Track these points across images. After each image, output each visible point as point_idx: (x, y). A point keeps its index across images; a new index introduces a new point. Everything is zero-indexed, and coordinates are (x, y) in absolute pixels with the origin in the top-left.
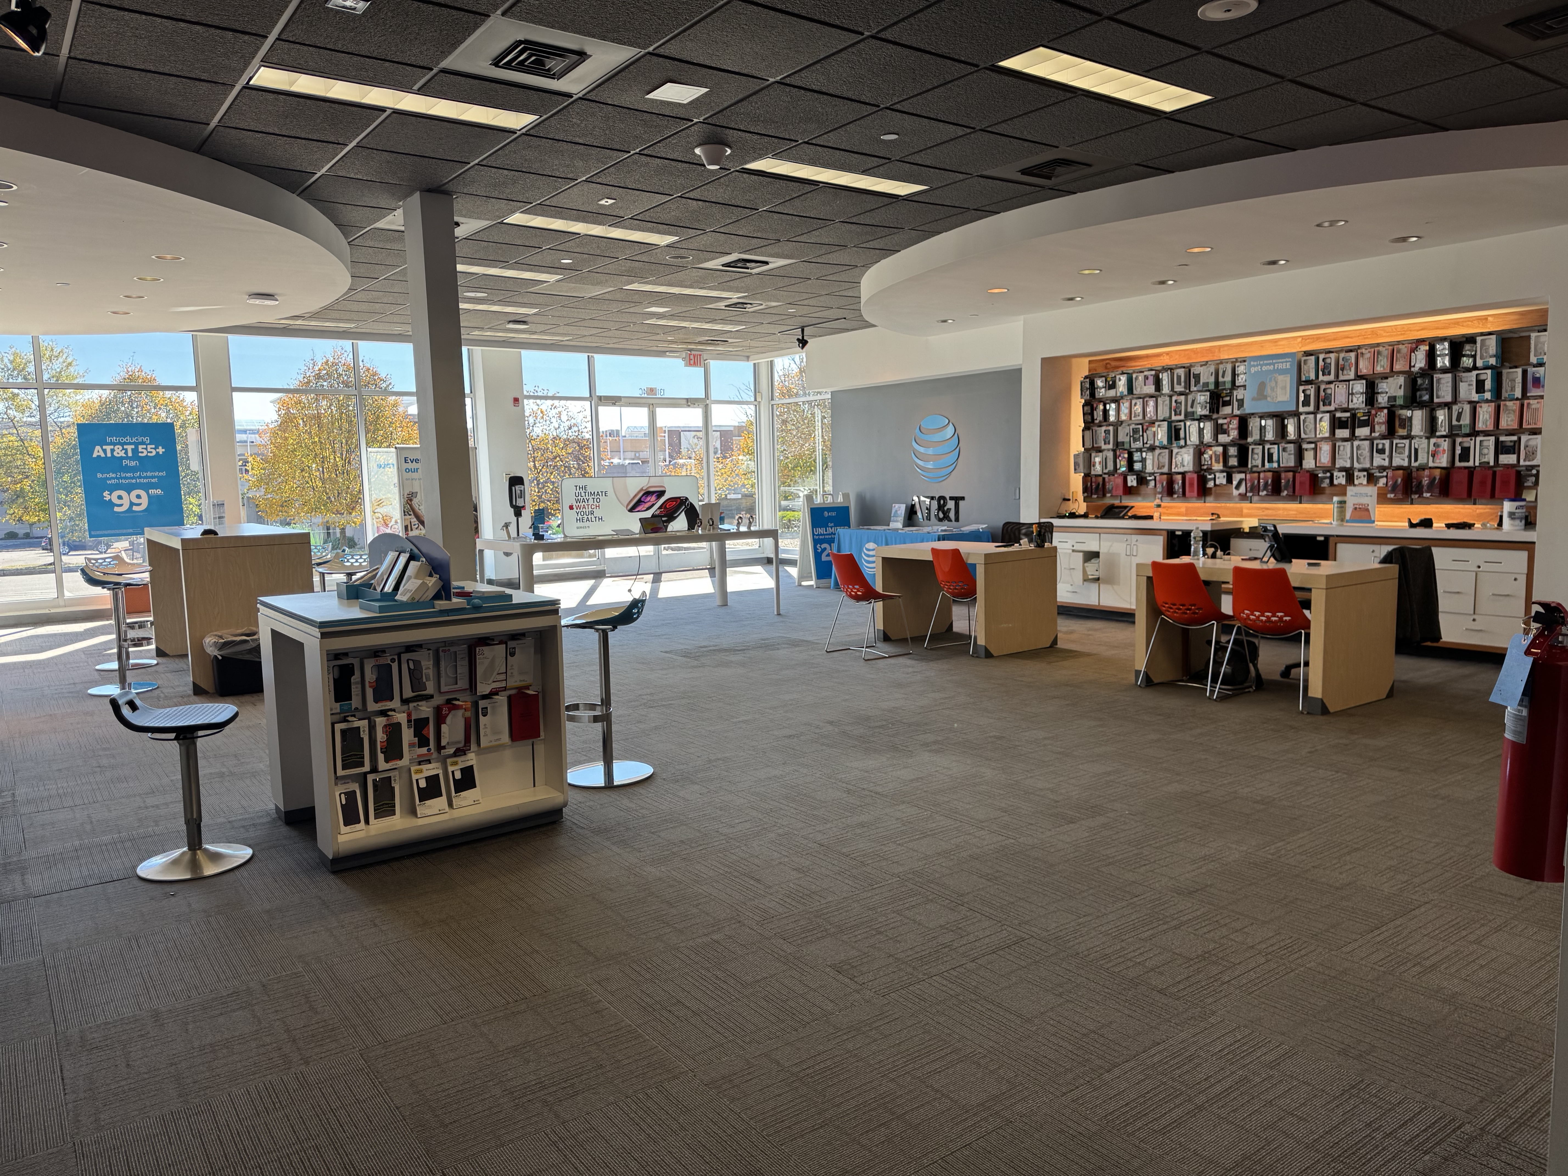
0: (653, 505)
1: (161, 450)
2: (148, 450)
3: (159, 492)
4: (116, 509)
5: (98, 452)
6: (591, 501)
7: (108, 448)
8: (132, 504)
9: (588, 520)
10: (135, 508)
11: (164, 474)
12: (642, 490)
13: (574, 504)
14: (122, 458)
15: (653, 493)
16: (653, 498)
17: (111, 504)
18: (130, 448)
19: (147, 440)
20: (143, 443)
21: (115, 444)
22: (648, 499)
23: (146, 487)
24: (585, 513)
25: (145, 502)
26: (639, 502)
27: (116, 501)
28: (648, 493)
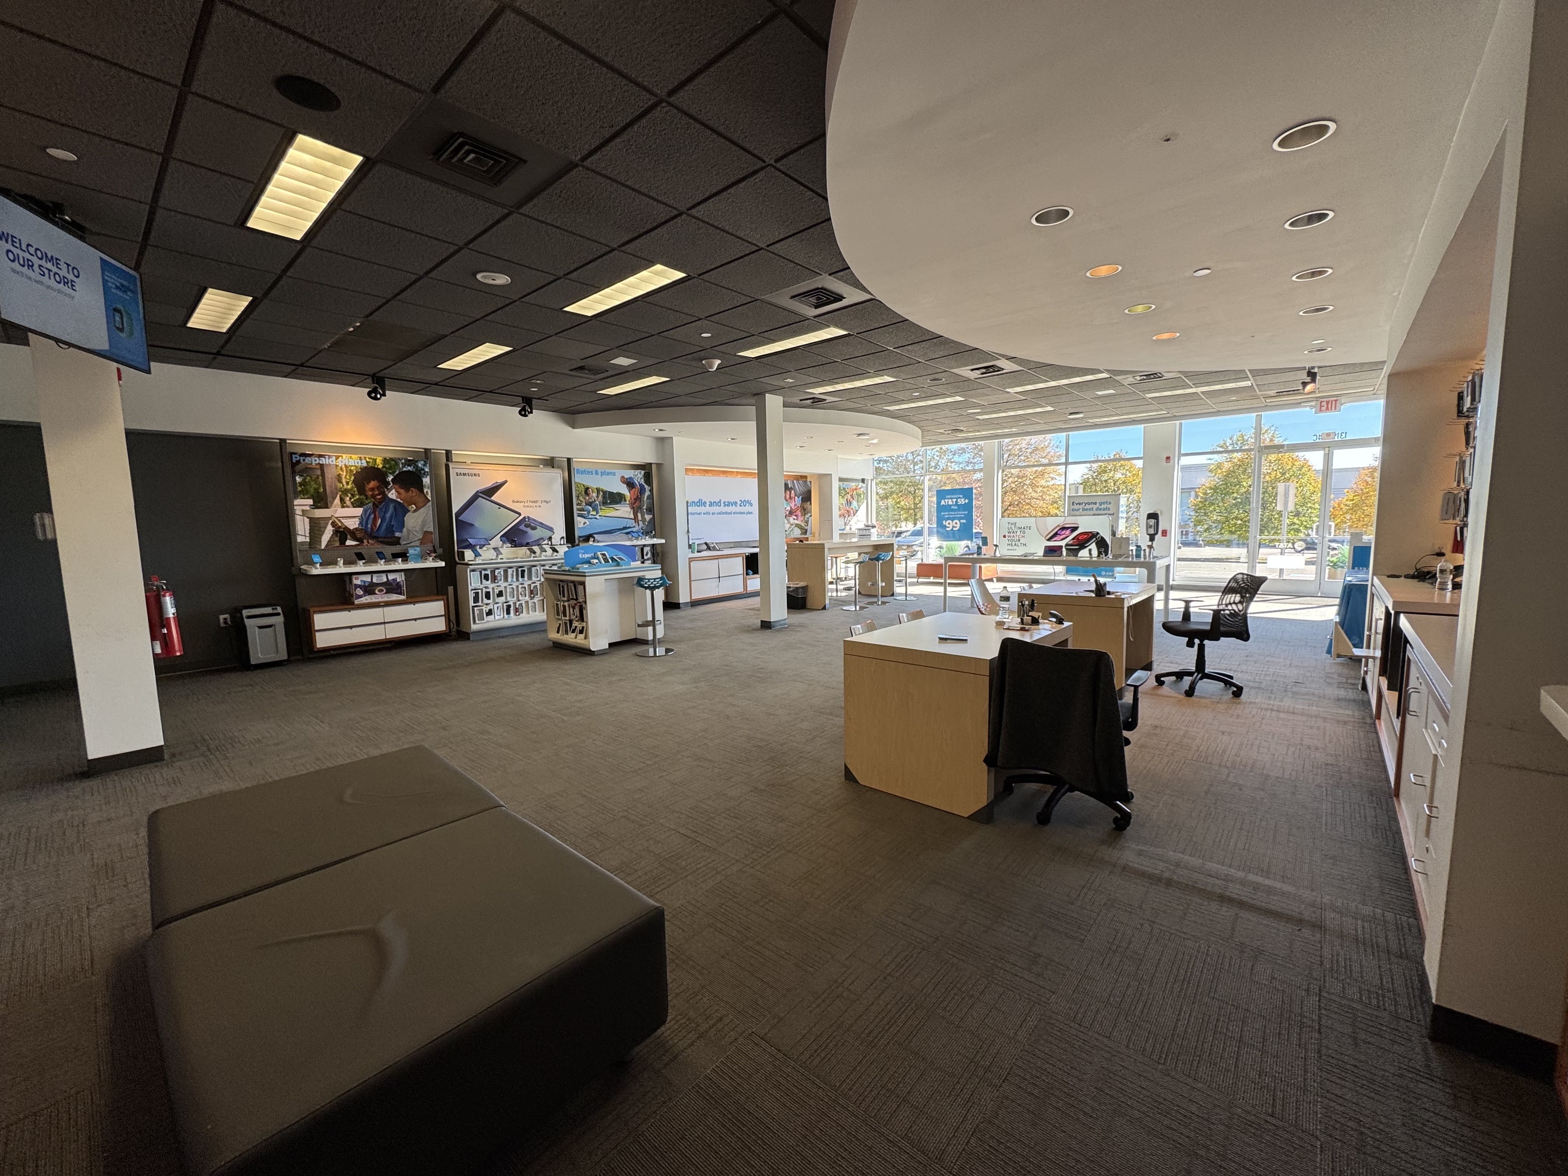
0: (1068, 537)
1: (967, 501)
2: (962, 501)
3: (964, 521)
4: (948, 529)
5: (943, 503)
6: (1018, 533)
7: (946, 500)
8: (953, 527)
9: (1015, 545)
10: (954, 529)
11: (967, 512)
12: (1058, 526)
13: (1007, 534)
14: (951, 505)
15: (1068, 528)
16: (1068, 531)
17: (945, 527)
18: (954, 500)
19: (961, 496)
20: (960, 498)
21: (948, 499)
22: (1063, 532)
23: (960, 519)
24: (1013, 540)
25: (958, 526)
26: (1056, 534)
27: (947, 525)
28: (1063, 528)
